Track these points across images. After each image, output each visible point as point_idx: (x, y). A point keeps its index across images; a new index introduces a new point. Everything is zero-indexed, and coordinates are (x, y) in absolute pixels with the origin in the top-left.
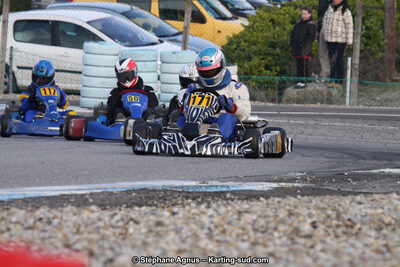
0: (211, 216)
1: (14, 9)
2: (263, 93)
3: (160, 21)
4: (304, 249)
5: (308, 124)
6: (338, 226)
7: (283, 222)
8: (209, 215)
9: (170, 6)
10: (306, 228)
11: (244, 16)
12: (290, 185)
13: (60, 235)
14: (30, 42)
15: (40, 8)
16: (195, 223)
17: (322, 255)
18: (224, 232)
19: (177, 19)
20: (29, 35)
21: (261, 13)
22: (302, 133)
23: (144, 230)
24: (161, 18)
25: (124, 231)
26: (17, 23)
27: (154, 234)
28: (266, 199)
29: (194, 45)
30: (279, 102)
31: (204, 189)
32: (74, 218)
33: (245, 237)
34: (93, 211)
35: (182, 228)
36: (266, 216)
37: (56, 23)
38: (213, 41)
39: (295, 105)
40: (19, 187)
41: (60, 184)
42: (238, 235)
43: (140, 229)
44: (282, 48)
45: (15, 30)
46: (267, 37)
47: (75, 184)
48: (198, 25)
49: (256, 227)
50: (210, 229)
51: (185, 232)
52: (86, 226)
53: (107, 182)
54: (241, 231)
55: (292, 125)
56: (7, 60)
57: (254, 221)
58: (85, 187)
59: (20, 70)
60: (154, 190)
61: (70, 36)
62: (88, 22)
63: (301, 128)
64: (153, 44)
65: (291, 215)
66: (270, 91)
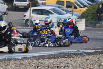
0: (80, 61)
1: (32, 6)
2: (91, 25)
5: (102, 33)
7: (97, 62)
8: (79, 60)
9: (69, 5)
11: (86, 7)
12: (98, 50)
14: (36, 14)
15: (39, 6)
16: (76, 63)
18: (83, 65)
19: (70, 8)
20: (36, 12)
21: (90, 6)
22: (101, 35)
23: (64, 65)
24: (67, 8)
25: (59, 65)
26: (33, 10)
28: (93, 55)
30: (95, 27)
31: (78, 52)
32: (48, 62)
33: (88, 66)
34: (52, 60)
36: (93, 61)
37: (42, 10)
38: (79, 13)
39: (99, 28)
40: (34, 53)
42: (86, 66)
43: (63, 65)
44: (95, 14)
45: (33, 12)
46: (92, 12)
47: (48, 51)
48: (75, 10)
49: (91, 63)
50: (80, 64)
51: (74, 65)
52: (51, 64)
53: (55, 51)
55: (98, 33)
56: (31, 19)
57: (90, 62)
58: (50, 52)
59: (34, 21)
60: (66, 53)
61: (46, 13)
62: (50, 9)
63: (100, 34)
64: (65, 14)
65: (99, 60)
66: (93, 25)
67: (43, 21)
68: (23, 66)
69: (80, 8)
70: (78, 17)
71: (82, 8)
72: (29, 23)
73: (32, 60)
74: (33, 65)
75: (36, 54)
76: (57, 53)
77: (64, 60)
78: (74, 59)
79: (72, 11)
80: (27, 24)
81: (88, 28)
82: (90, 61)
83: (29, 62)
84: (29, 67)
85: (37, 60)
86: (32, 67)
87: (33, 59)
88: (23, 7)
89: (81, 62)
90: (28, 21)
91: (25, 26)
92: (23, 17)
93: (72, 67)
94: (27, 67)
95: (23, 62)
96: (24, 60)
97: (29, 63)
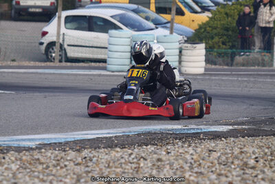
0: (192, 154)
1: (65, 9)
2: (220, 60)
3: (156, 15)
4: (251, 178)
5: (249, 80)
6: (272, 160)
7: (236, 158)
8: (190, 152)
9: (162, 5)
10: (252, 162)
11: (209, 10)
12: (240, 127)
13: (98, 169)
14: (75, 29)
15: (82, 6)
16: (181, 159)
17: (262, 182)
18: (200, 165)
19: (166, 13)
20: (74, 25)
21: (219, 8)
22: (246, 87)
23: (150, 165)
24: (156, 13)
25: (137, 165)
26: (67, 18)
27: (156, 167)
28: (225, 138)
29: (177, 30)
30: (232, 65)
31: (186, 131)
32: (106, 157)
33: (214, 169)
34: (118, 152)
35: (173, 163)
36: (226, 154)
37: (91, 18)
38: (189, 27)
39: (242, 68)
40: (71, 132)
41: (96, 129)
42: (208, 167)
43: (147, 164)
44: (233, 31)
45: (66, 22)
46: (224, 24)
47: (106, 129)
48: (178, 18)
49: (220, 161)
50: (191, 163)
51: (176, 166)
52: (114, 162)
53: (126, 127)
54: (211, 165)
55: (239, 81)
56: (61, 41)
57: (219, 157)
58: (111, 131)
59: (69, 47)
60: (155, 133)
61: (100, 25)
62: (112, 17)
63: (245, 83)
64: (152, 29)
65: (242, 152)
66: (226, 58)
67: (92, 47)
68: (40, 167)
69: (193, 14)
70: (186, 39)
71: (198, 15)
72: (54, 53)
73: (64, 151)
74: (67, 163)
75: (75, 136)
76: (130, 132)
77: (151, 153)
78: (177, 148)
79: (171, 22)
80: (50, 54)
81: (213, 67)
82: (219, 154)
83: (57, 156)
84: (57, 170)
85: (78, 151)
86: (64, 170)
87: (68, 149)
88: (40, 10)
89: (195, 157)
90: (54, 47)
91: (46, 62)
92: (40, 35)
93: (171, 172)
94: (50, 169)
95: (40, 157)
96: (43, 150)
97: (56, 159)
